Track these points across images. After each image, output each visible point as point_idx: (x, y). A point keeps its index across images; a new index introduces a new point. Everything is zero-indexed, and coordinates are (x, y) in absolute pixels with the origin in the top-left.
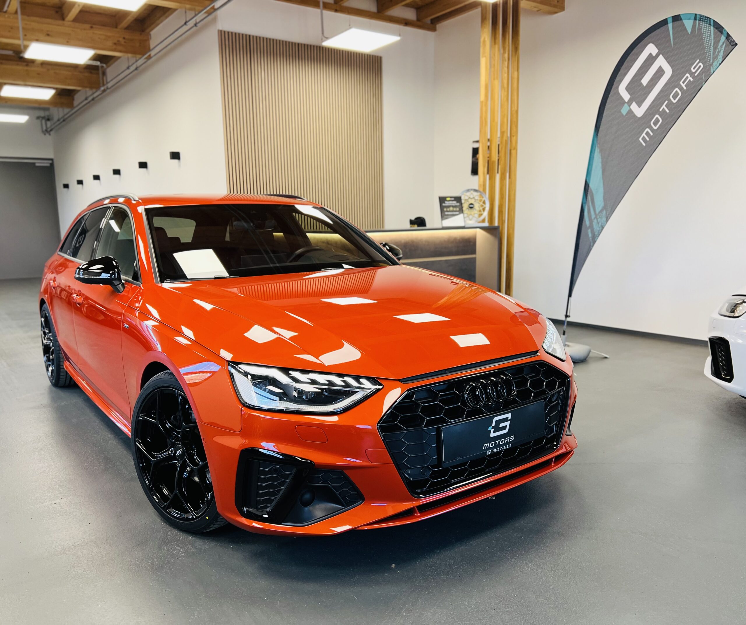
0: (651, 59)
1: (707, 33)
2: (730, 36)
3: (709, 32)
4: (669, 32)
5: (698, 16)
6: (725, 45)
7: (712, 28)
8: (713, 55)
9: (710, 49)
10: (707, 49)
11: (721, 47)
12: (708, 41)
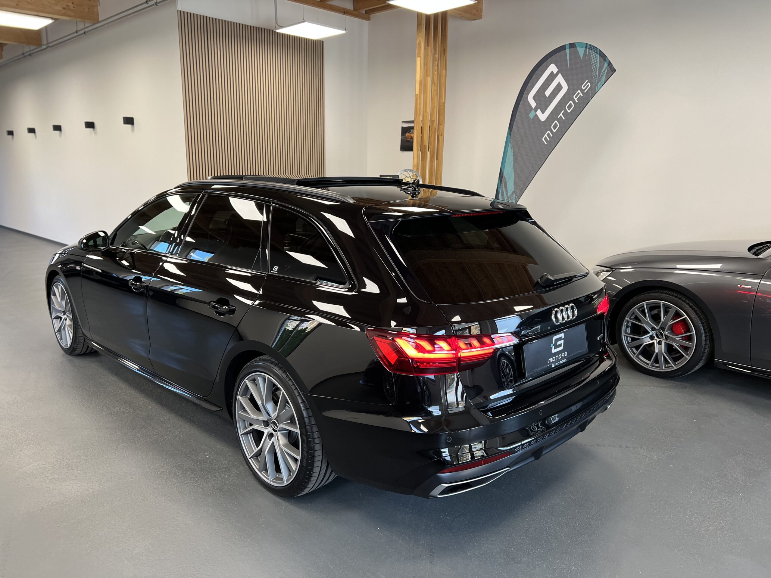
0: (553, 76)
1: (594, 60)
2: (611, 64)
3: (596, 59)
4: (567, 57)
5: (588, 46)
6: (607, 70)
7: (598, 56)
8: (598, 76)
9: (596, 73)
10: (594, 72)
11: (604, 71)
12: (594, 66)
